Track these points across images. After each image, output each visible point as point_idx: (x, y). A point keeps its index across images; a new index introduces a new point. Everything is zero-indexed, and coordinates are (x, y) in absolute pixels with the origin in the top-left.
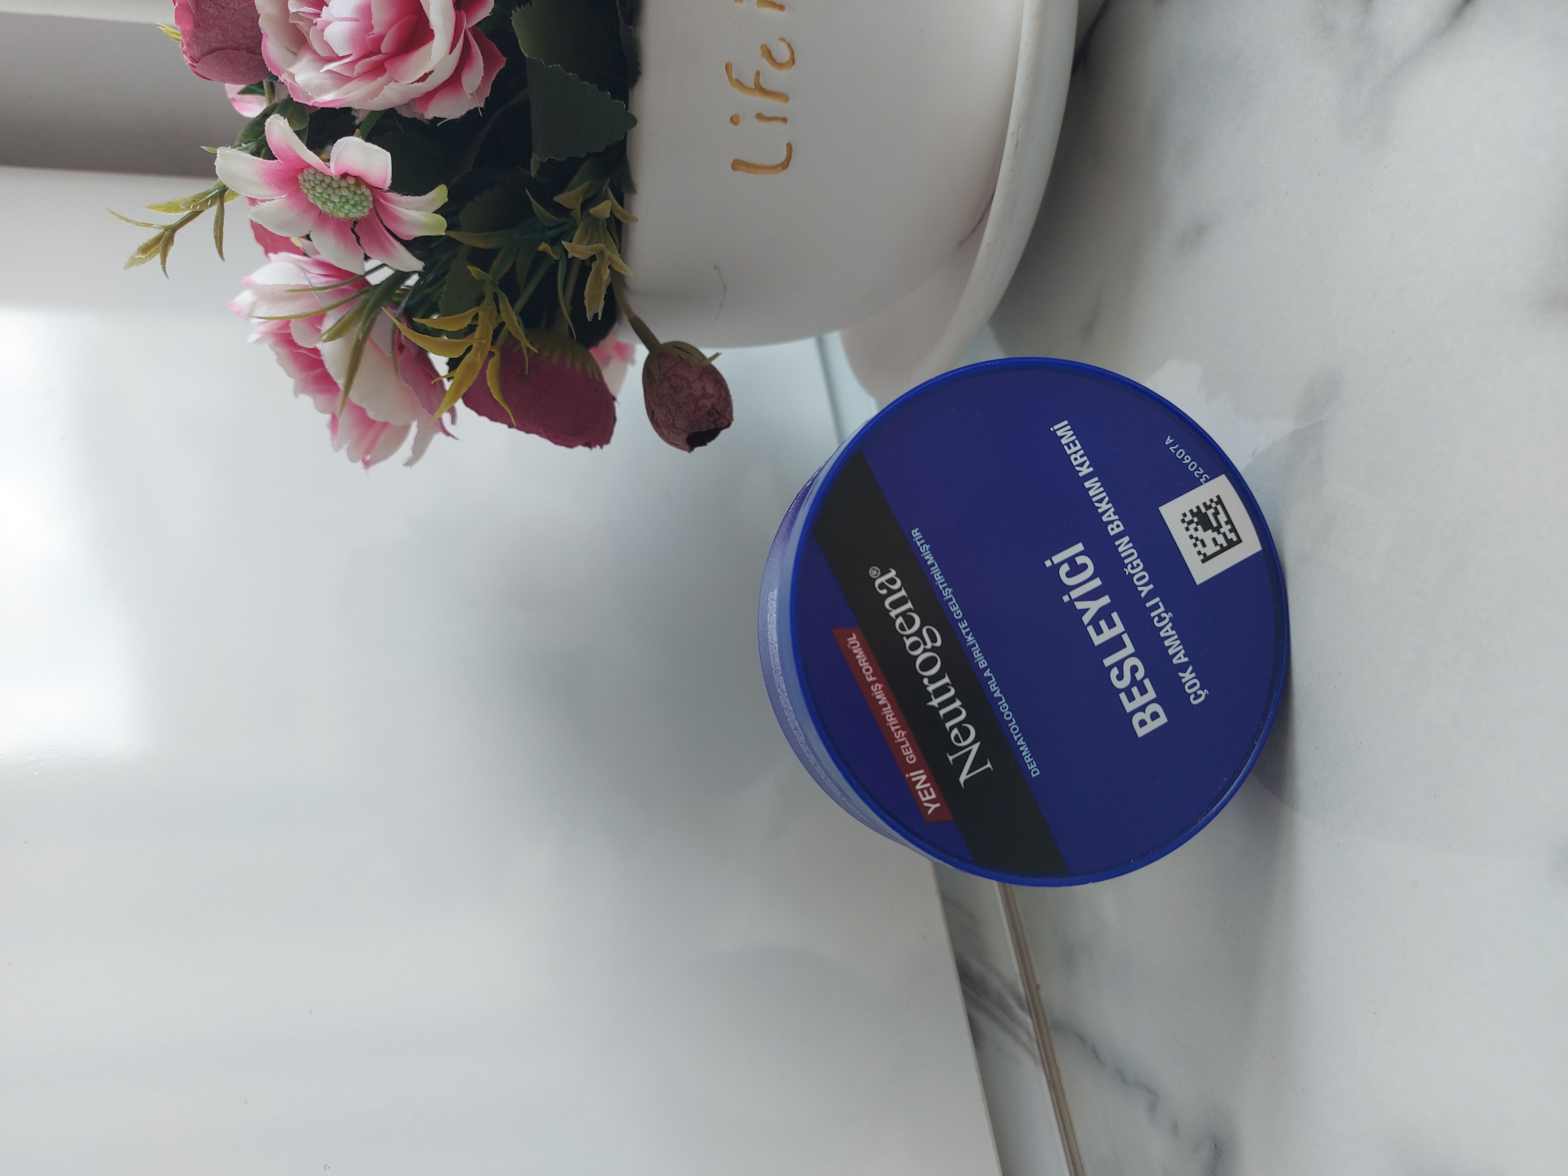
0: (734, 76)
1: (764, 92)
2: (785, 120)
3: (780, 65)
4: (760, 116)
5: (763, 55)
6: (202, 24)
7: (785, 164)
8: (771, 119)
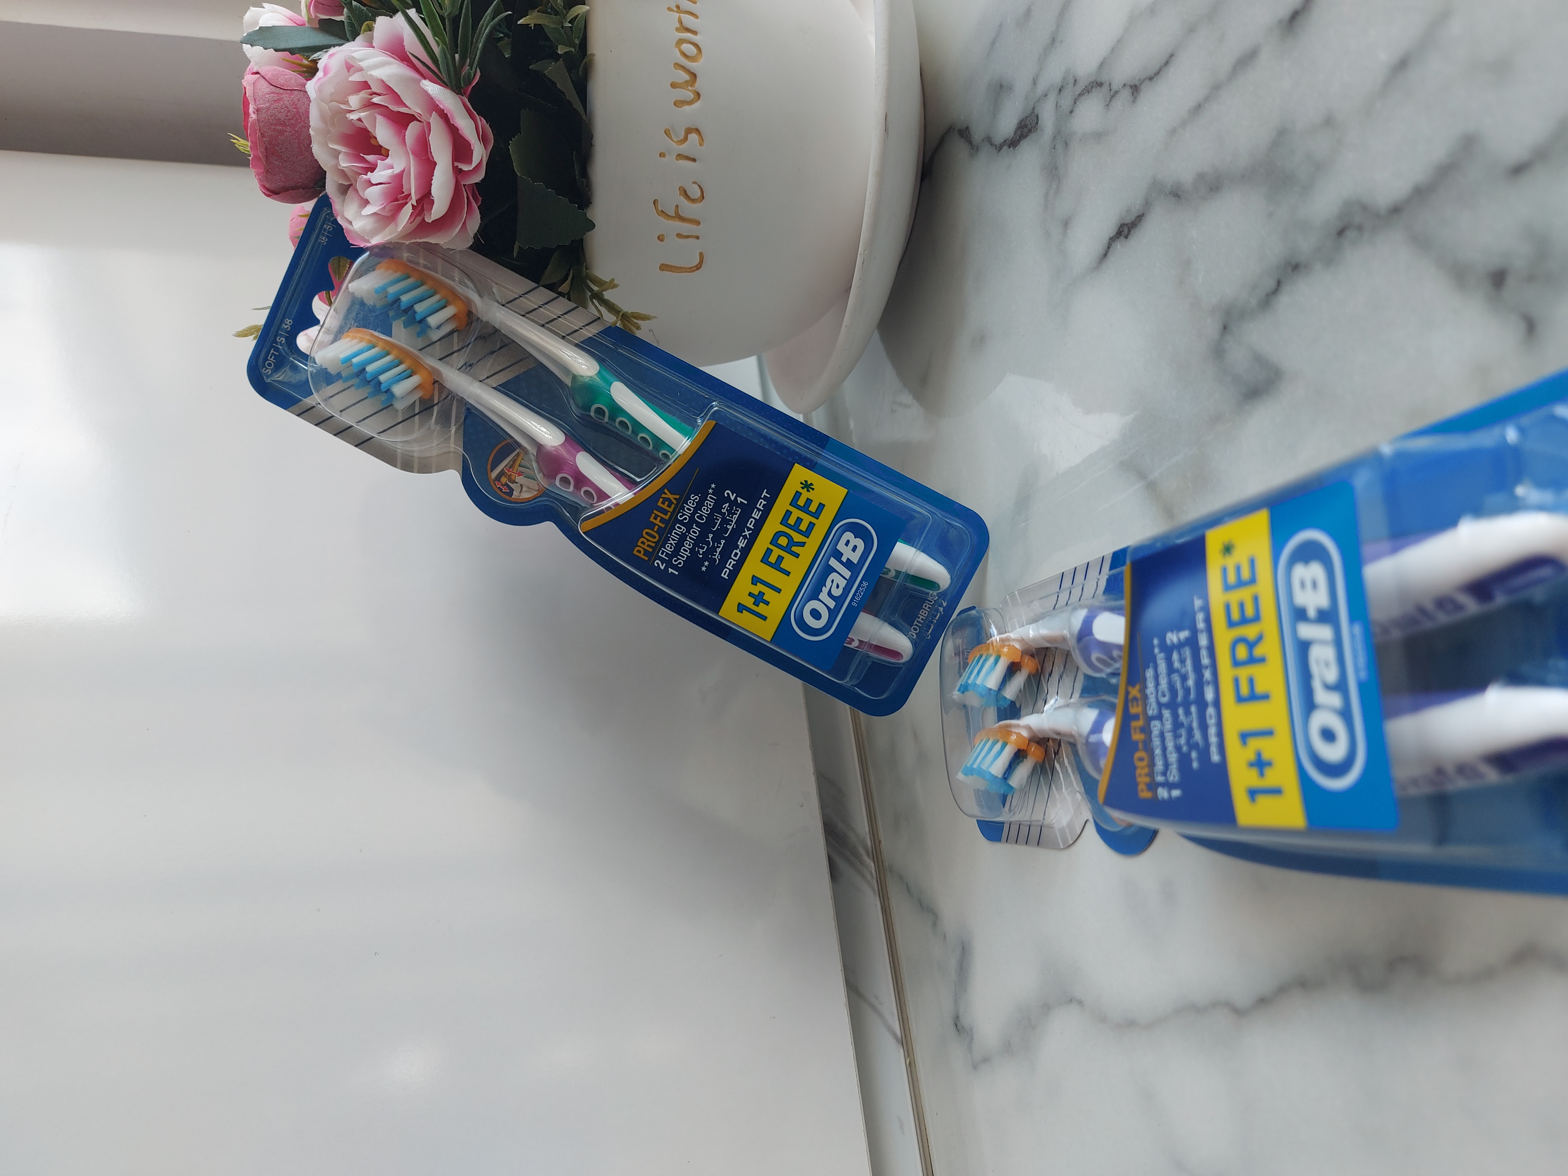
0: (660, 209)
1: (682, 219)
2: (697, 238)
3: (693, 201)
4: (679, 236)
5: (680, 194)
7: (698, 267)
8: (687, 237)
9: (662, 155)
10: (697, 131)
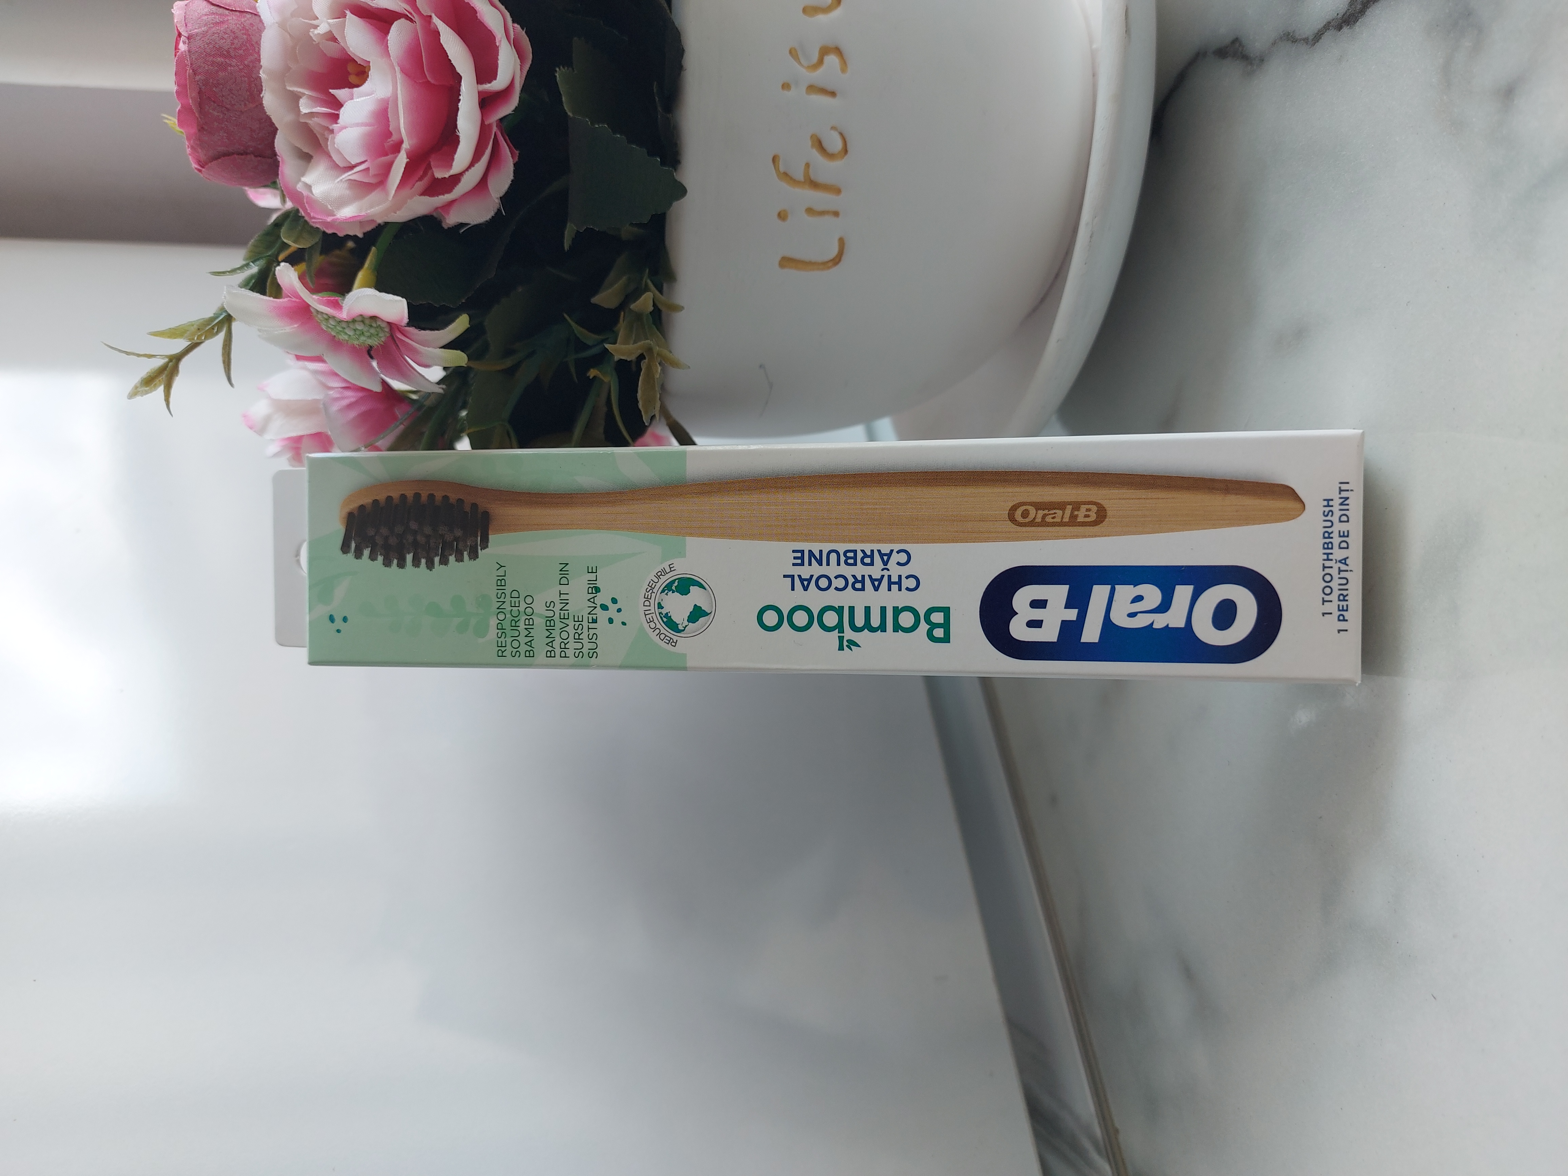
0: (782, 169)
1: (814, 185)
2: (836, 214)
3: (831, 156)
4: (810, 211)
5: (813, 146)
6: (206, 128)
7: (837, 260)
8: (822, 213)
9: (786, 86)
10: (838, 51)
